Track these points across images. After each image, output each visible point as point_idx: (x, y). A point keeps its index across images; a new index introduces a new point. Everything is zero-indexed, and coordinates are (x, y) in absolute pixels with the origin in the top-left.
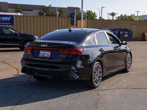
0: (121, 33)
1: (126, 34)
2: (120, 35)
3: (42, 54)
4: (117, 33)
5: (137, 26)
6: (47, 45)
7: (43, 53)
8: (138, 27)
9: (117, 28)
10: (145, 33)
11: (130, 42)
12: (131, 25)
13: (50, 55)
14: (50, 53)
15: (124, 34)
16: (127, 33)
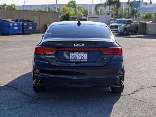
0: (25, 24)
1: (30, 26)
2: (24, 27)
3: (74, 57)
4: (21, 24)
5: (39, 17)
6: (83, 45)
7: (75, 55)
8: (40, 19)
9: (19, 19)
10: (47, 25)
11: (35, 34)
12: (33, 16)
13: (87, 57)
14: (86, 55)
15: (28, 26)
16: (31, 24)
